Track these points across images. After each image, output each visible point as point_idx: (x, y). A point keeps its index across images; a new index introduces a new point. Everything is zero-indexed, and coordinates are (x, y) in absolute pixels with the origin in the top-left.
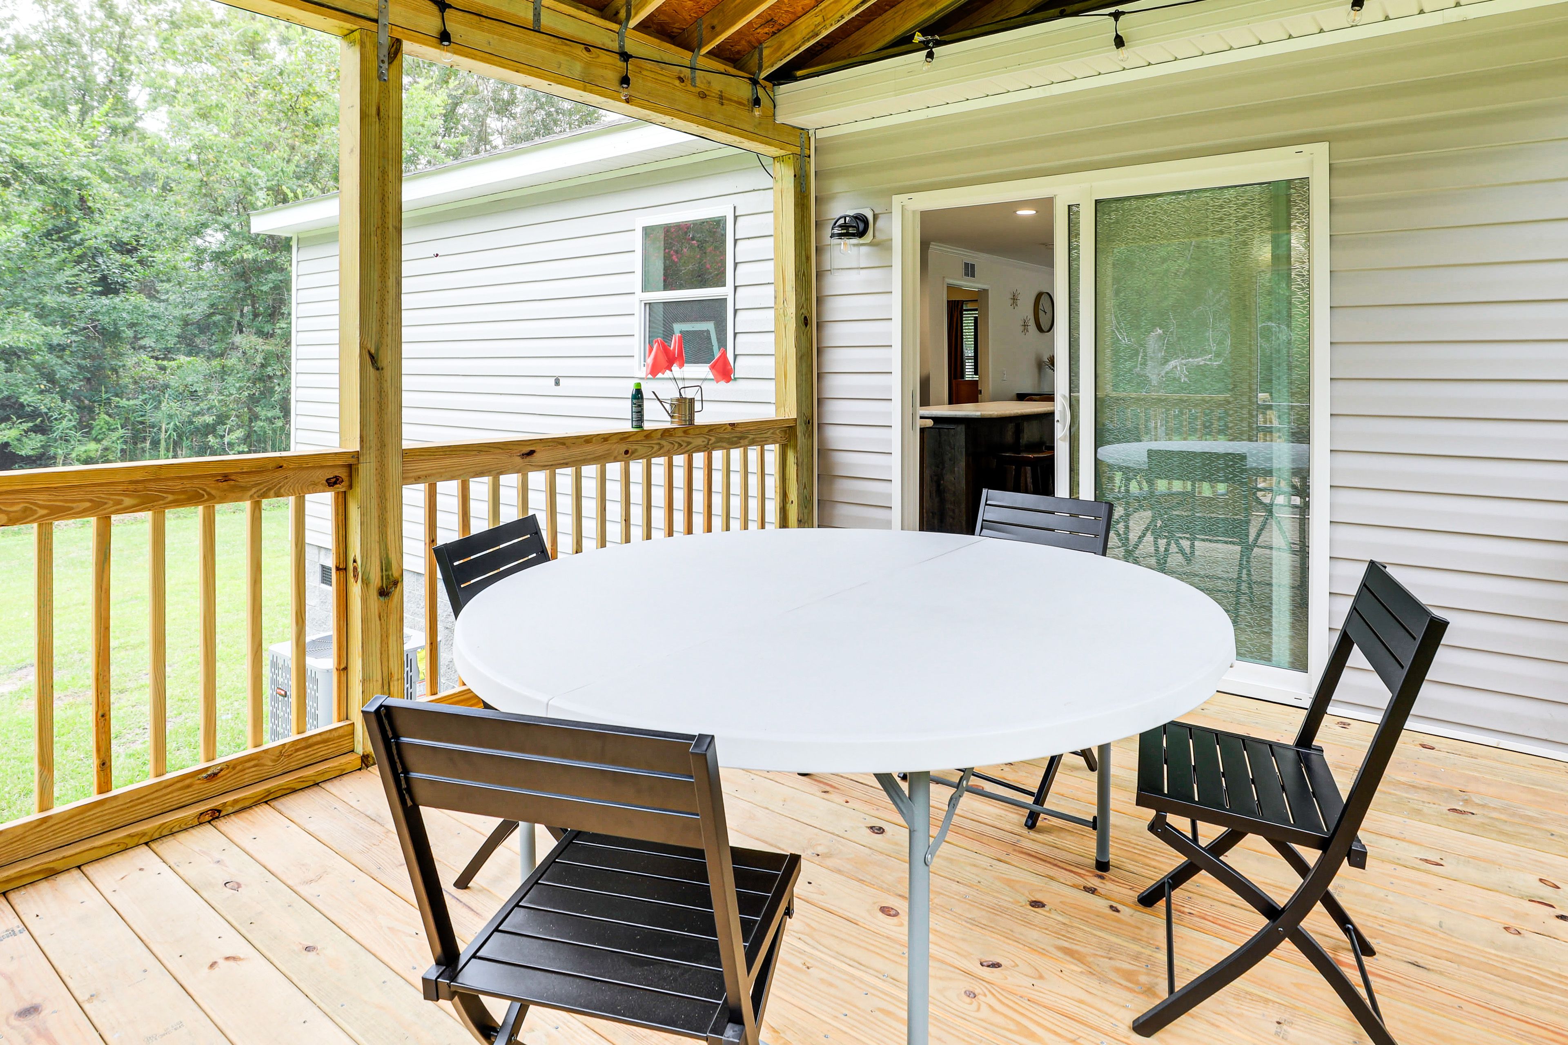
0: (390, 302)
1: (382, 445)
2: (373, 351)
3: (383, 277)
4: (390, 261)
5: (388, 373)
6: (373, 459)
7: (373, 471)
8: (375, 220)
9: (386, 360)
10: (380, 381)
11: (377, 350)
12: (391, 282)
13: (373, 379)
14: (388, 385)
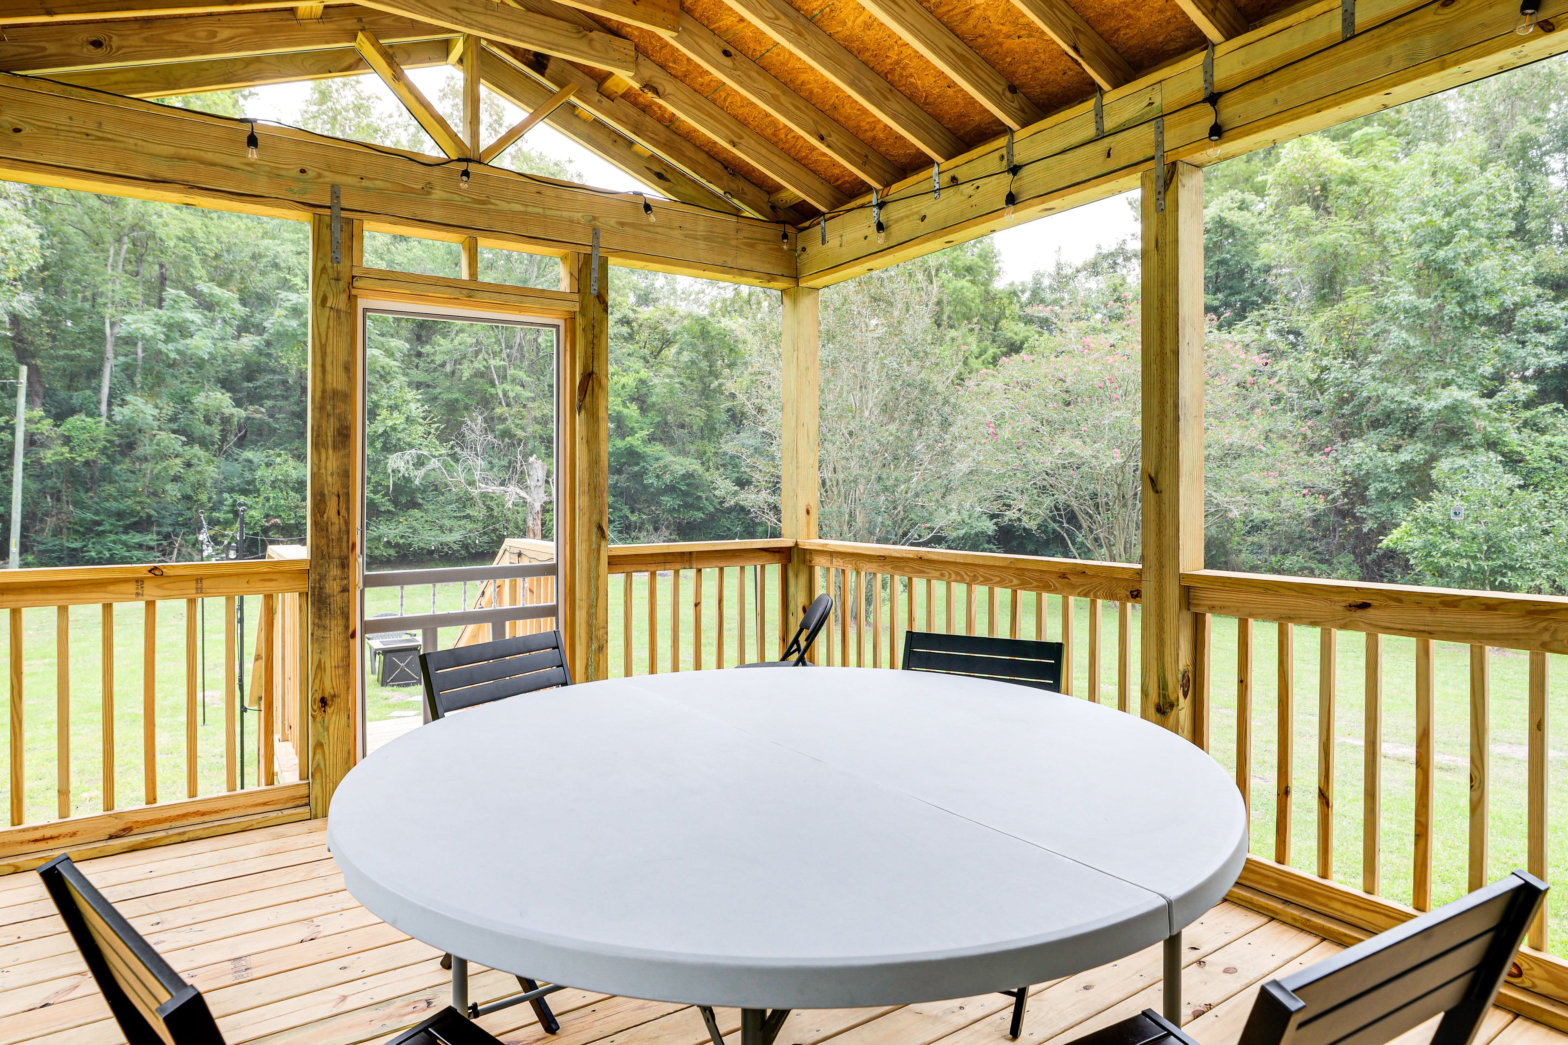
0: (1168, 425)
1: (1161, 566)
2: (1153, 475)
3: (1162, 403)
4: (1168, 386)
5: (1166, 496)
6: (1152, 578)
7: (1152, 590)
8: (1155, 348)
9: (1165, 482)
10: (1159, 503)
11: (1157, 473)
12: (1169, 407)
13: (1153, 502)
14: (1166, 508)
